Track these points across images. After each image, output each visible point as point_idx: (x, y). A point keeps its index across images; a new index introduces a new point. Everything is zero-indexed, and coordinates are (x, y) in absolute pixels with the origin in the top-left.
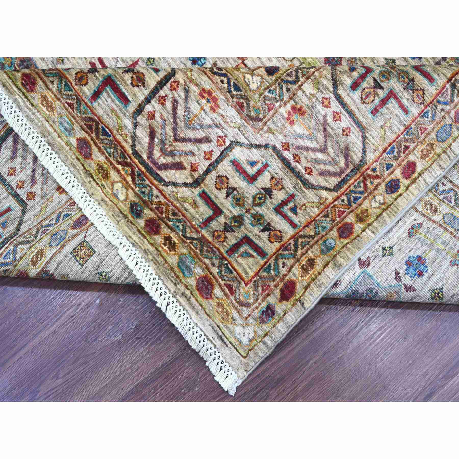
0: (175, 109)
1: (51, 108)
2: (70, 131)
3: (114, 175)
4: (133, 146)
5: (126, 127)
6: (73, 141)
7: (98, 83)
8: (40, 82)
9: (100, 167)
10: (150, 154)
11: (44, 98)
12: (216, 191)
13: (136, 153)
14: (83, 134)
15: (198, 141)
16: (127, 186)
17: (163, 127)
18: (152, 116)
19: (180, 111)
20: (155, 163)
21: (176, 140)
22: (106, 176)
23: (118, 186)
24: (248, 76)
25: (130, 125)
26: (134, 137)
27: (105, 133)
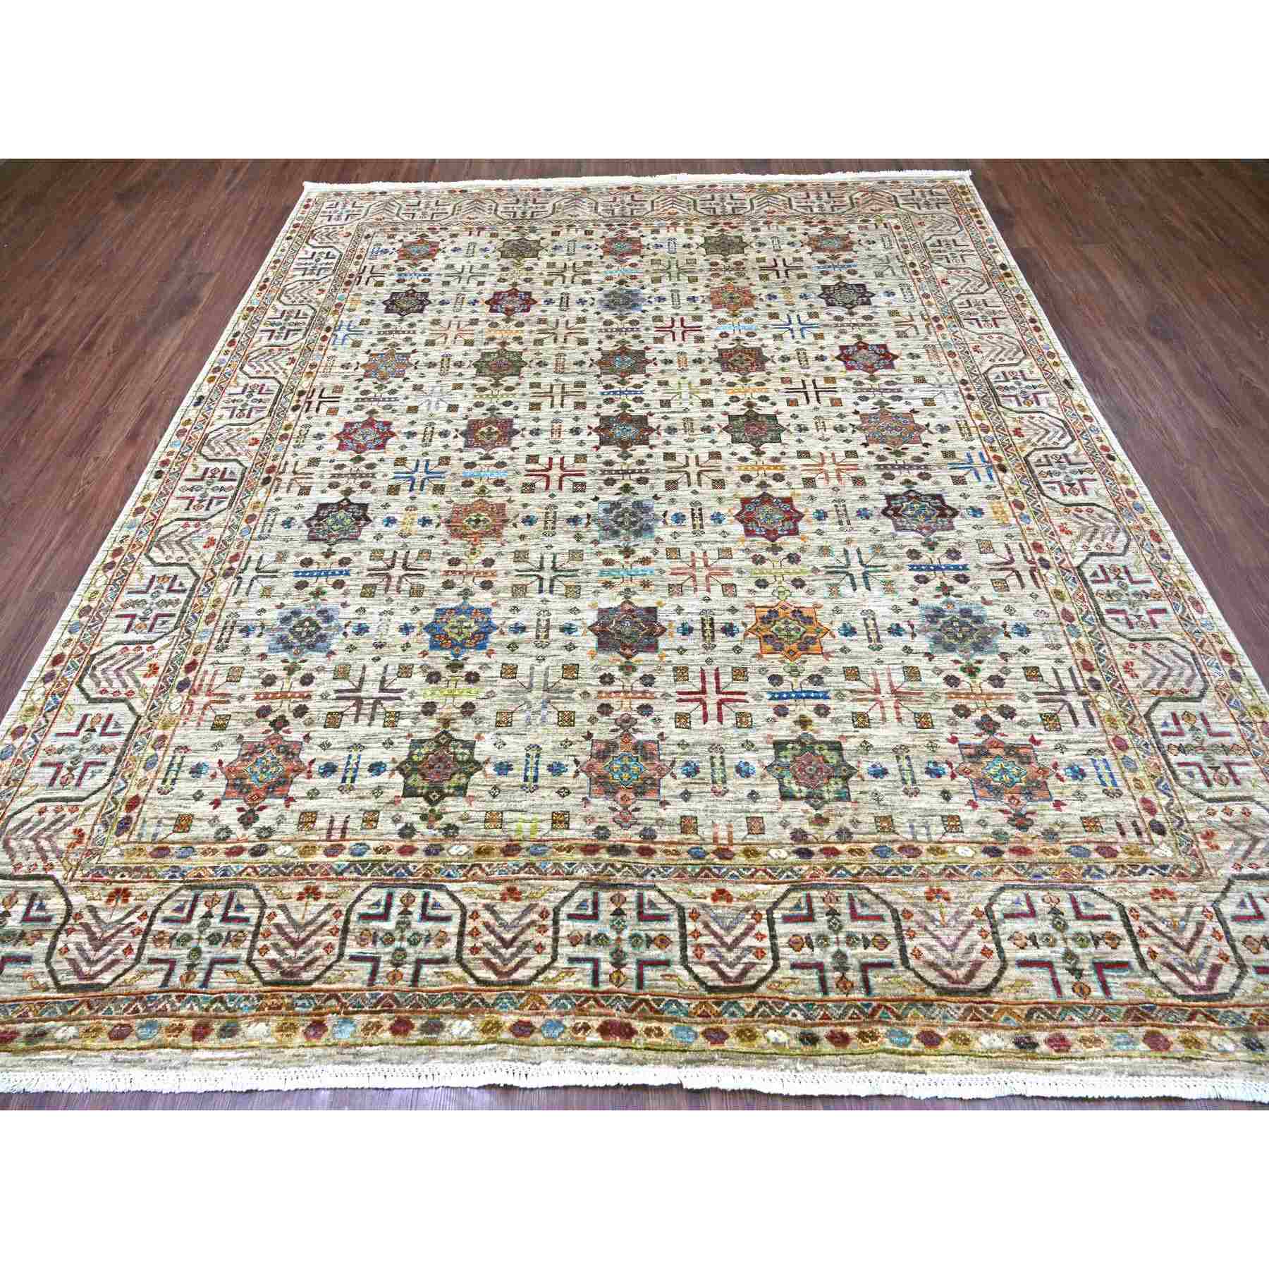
0: (1156, 929)
1: (1097, 1041)
2: (1131, 1041)
3: (1201, 1035)
4: (1175, 994)
5: (1151, 986)
6: (1143, 1047)
7: (1095, 978)
8: (1065, 1032)
9: (1185, 1041)
10: (1190, 984)
11: (1083, 1040)
12: (1258, 957)
13: (1184, 997)
14: (1142, 1031)
15: (1198, 933)
16: (1222, 1033)
17: (1169, 952)
18: (1153, 955)
19: (1162, 927)
20: (1202, 988)
21: (1188, 951)
22: (1197, 1044)
23: (1216, 1040)
24: (1157, 851)
25: (1153, 981)
26: (1166, 986)
27: (1152, 1009)
